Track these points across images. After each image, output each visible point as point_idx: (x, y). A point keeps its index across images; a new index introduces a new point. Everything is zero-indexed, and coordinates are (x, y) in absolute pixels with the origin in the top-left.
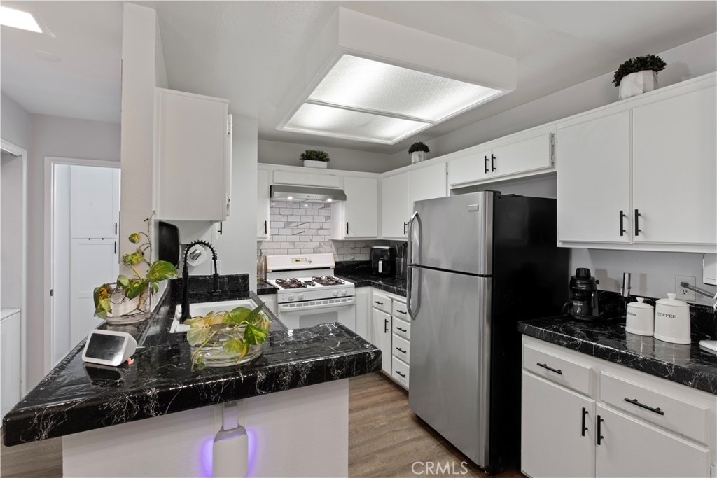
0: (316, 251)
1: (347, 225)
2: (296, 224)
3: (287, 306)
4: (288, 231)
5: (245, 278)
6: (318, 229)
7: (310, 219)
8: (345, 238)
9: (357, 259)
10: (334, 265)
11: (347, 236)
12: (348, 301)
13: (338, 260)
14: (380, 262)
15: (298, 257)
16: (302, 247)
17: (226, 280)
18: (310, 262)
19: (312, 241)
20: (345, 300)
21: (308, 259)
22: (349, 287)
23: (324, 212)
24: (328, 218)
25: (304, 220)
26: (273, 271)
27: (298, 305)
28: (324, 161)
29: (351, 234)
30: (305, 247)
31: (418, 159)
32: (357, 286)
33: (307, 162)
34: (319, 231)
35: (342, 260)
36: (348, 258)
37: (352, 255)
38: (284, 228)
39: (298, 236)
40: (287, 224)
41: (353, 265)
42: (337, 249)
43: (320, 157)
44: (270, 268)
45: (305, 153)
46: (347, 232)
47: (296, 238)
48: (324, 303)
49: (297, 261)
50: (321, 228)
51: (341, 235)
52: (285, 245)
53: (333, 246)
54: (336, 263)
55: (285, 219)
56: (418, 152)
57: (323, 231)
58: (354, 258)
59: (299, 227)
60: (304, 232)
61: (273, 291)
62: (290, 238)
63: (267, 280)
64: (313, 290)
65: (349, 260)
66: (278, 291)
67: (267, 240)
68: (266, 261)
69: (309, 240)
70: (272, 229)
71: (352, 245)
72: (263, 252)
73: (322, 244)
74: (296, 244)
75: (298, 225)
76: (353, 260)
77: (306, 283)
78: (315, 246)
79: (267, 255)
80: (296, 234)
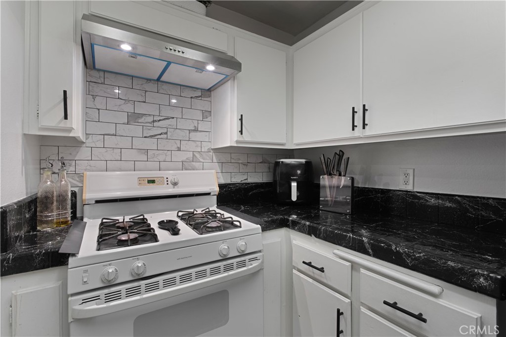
0: (186, 165)
1: (241, 120)
2: (150, 119)
4: (136, 130)
6: (190, 131)
7: (177, 113)
8: (237, 142)
9: (250, 180)
10: (217, 189)
11: (241, 139)
13: (223, 182)
14: (294, 185)
16: (161, 158)
18: (175, 184)
19: (179, 149)
21: (171, 179)
23: (202, 104)
24: (207, 114)
25: (166, 113)
26: (97, 202)
27: (129, 293)
29: (246, 137)
30: (168, 159)
32: (264, 229)
34: (192, 134)
35: (229, 182)
36: (238, 179)
37: (243, 173)
38: (128, 124)
39: (154, 140)
40: (134, 118)
41: (245, 189)
42: (223, 164)
44: (89, 195)
46: (241, 132)
47: (150, 144)
48: (199, 275)
49: (150, 182)
50: (196, 130)
51: (229, 137)
52: (129, 155)
53: (215, 160)
54: (221, 186)
55: (129, 108)
57: (198, 133)
58: (247, 179)
59: (156, 124)
60: (166, 133)
61: (59, 259)
62: (139, 143)
63: (85, 220)
64: (168, 248)
65: (239, 181)
66: (71, 260)
67: (71, 135)
68: (82, 181)
69: (174, 148)
70: (87, 120)
71: (243, 159)
72: (81, 167)
73: (197, 155)
74: (150, 153)
75: (154, 121)
76: (246, 181)
77: (163, 225)
78: (184, 159)
79: (86, 170)
80: (152, 136)
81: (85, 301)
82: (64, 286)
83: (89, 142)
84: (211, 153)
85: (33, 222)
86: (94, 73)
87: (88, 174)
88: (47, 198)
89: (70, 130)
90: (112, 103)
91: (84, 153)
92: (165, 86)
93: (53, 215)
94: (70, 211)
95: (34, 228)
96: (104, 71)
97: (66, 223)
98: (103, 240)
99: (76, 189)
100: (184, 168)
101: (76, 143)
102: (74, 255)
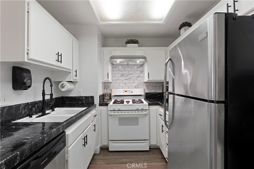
0: (136, 87)
1: (148, 74)
2: (126, 75)
3: (112, 112)
4: (123, 78)
5: (92, 97)
6: (137, 77)
7: (133, 73)
9: (157, 92)
10: (144, 94)
11: (149, 80)
12: (144, 113)
13: (147, 92)
15: (126, 90)
16: (129, 85)
17: (84, 98)
18: (132, 92)
19: (134, 83)
20: (143, 112)
21: (131, 91)
22: (145, 105)
23: (140, 69)
24: (142, 72)
25: (130, 73)
26: (115, 96)
27: (117, 112)
28: (136, 43)
30: (131, 85)
31: (184, 31)
32: (150, 105)
33: (128, 45)
35: (149, 92)
36: (153, 91)
37: (155, 89)
38: (121, 77)
39: (127, 80)
40: (122, 75)
41: (155, 94)
42: (147, 86)
43: (135, 42)
44: (113, 94)
45: (127, 41)
46: (148, 78)
47: (126, 81)
48: (131, 112)
49: (125, 91)
50: (139, 77)
51: (146, 80)
52: (122, 85)
53: (145, 85)
55: (121, 73)
56: (184, 27)
57: (139, 78)
58: (156, 91)
59: (128, 76)
60: (130, 78)
61: (107, 105)
62: (124, 81)
63: (112, 100)
64: (126, 105)
65: (153, 92)
66: (109, 105)
67: (109, 81)
68: (111, 91)
69: (133, 82)
70: (112, 77)
71: (155, 85)
72: (112, 87)
73: (139, 84)
74: (126, 84)
75: (127, 75)
76: (156, 92)
77: (126, 102)
78: (135, 85)
79: (113, 88)
80: (127, 79)
81: (111, 112)
82: (108, 109)
83: (113, 82)
84: (143, 83)
85: (103, 99)
86: (114, 66)
87: (113, 89)
88: (105, 94)
89: (109, 80)
90: (118, 72)
91: (112, 84)
92: (130, 66)
93: (106, 98)
94: (109, 97)
95: (103, 100)
96: (116, 65)
97: (108, 100)
98: (114, 103)
99: (111, 93)
100: (135, 88)
101: (111, 83)
102: (109, 104)
